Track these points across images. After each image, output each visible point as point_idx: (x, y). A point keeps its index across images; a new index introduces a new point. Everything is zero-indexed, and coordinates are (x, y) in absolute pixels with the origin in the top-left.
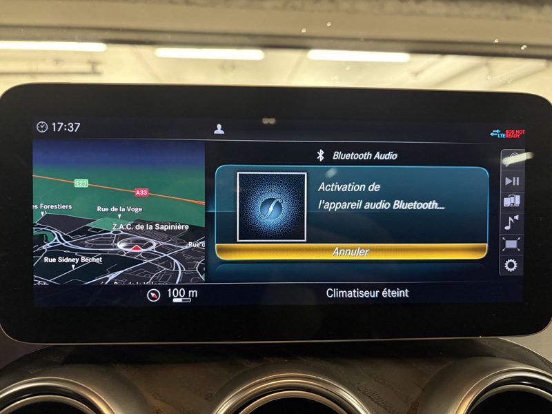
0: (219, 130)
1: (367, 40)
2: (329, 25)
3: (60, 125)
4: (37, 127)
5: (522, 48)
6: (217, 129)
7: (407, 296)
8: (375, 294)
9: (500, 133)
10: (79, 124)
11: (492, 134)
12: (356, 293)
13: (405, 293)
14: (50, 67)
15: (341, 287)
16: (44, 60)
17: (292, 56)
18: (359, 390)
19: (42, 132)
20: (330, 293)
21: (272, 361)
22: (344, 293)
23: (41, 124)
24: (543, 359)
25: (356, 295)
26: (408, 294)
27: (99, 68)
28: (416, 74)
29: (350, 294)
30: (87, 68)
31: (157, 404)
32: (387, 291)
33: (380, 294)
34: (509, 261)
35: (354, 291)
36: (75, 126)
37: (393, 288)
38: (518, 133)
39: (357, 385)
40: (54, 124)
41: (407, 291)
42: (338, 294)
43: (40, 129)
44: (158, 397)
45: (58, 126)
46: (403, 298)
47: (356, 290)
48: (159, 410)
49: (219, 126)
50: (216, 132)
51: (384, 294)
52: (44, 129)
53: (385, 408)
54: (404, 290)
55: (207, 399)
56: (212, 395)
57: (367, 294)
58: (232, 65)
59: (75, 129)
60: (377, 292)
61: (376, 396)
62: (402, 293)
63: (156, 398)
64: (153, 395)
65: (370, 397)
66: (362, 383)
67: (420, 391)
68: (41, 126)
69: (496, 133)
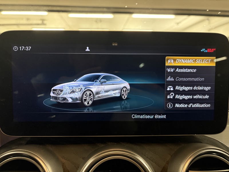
0: (88, 49)
2: (137, 4)
3: (23, 48)
5: (219, 13)
6: (87, 49)
7: (165, 118)
8: (152, 117)
9: (205, 50)
10: (30, 47)
11: (202, 51)
13: (165, 117)
14: (24, 22)
15: (138, 114)
16: (22, 19)
18: (145, 156)
19: (16, 50)
20: (134, 116)
21: (110, 144)
22: (139, 116)
23: (15, 47)
24: (222, 144)
25: (144, 117)
26: (166, 117)
27: (45, 22)
28: (178, 24)
29: (142, 117)
30: (40, 22)
31: (64, 161)
32: (157, 115)
33: (154, 117)
35: (143, 116)
36: (29, 48)
37: (159, 114)
38: (213, 50)
39: (144, 154)
40: (20, 47)
41: (165, 116)
42: (136, 117)
43: (15, 49)
44: (64, 158)
45: (22, 48)
46: (163, 119)
47: (144, 115)
48: (64, 163)
49: (88, 48)
50: (86, 50)
51: (156, 117)
52: (16, 49)
53: (155, 163)
54: (164, 115)
55: (83, 159)
56: (85, 157)
57: (148, 117)
58: (100, 20)
59: (29, 49)
60: (153, 116)
61: (152, 158)
62: (163, 117)
63: (63, 158)
64: (62, 157)
65: (149, 159)
66: (147, 153)
67: (170, 156)
68: (15, 48)
69: (203, 50)
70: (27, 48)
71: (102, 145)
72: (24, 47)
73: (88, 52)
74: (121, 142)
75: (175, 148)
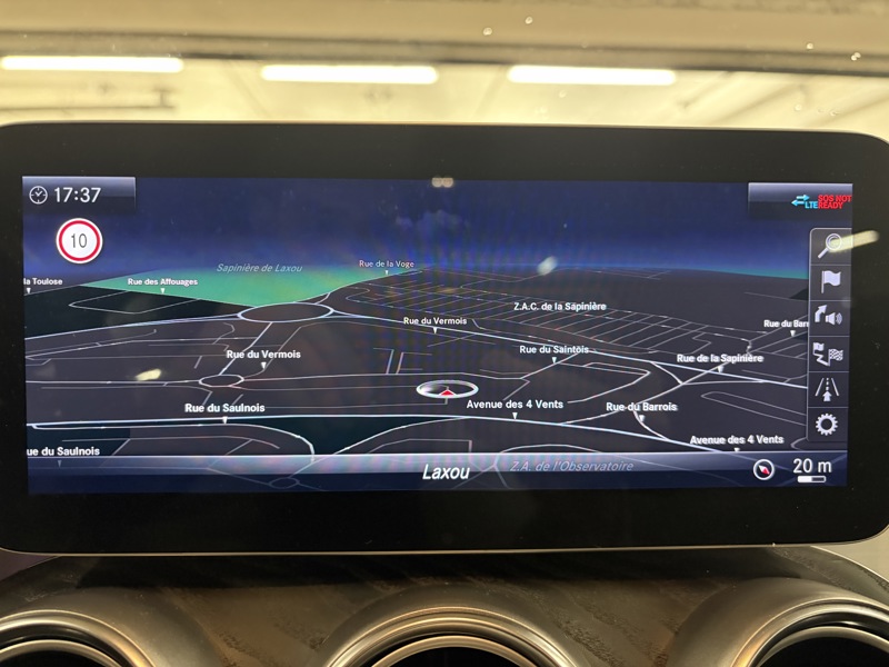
1: (593, 48)
2: (528, 21)
3: (67, 191)
4: (30, 195)
5: (854, 58)
9: (808, 201)
10: (99, 189)
11: (795, 202)
16: (84, 87)
17: (483, 76)
18: (568, 633)
19: (39, 203)
23: (36, 190)
24: (880, 581)
27: (172, 99)
28: (686, 104)
30: (152, 99)
34: (823, 417)
36: (92, 194)
38: (839, 201)
39: (564, 626)
40: (58, 190)
43: (35, 198)
44: (233, 643)
45: (63, 194)
52: (41, 198)
55: (313, 647)
56: (322, 639)
58: (386, 92)
59: (92, 198)
61: (597, 644)
63: (229, 645)
64: (225, 640)
65: (586, 645)
66: (574, 622)
67: (672, 635)
68: (37, 194)
70: (85, 191)
71: (393, 590)
72: (71, 189)
74: (469, 578)
75: (690, 600)
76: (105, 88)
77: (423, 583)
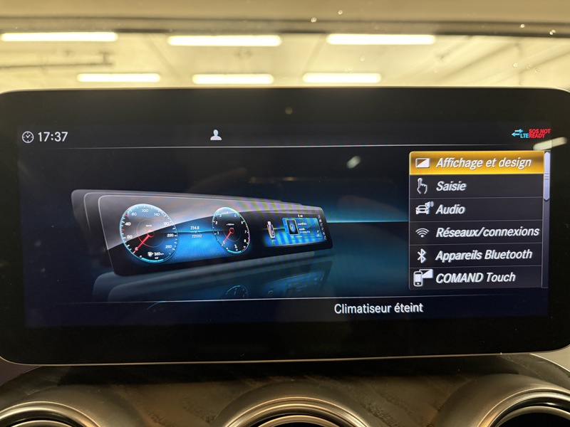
0: (216, 137)
3: (46, 134)
4: (23, 137)
5: (551, 33)
6: (213, 135)
7: (421, 311)
8: (387, 309)
9: (522, 133)
10: (67, 133)
11: (514, 134)
12: (366, 309)
13: (419, 308)
14: (59, 58)
15: (350, 303)
16: (54, 52)
18: (370, 411)
19: (28, 142)
20: (339, 309)
21: (278, 381)
22: (354, 309)
23: (26, 134)
25: (366, 310)
26: (423, 309)
27: (111, 58)
28: (442, 57)
29: (360, 310)
30: (98, 58)
32: (399, 305)
33: (392, 309)
35: (364, 306)
36: (62, 136)
37: (406, 302)
38: (543, 133)
40: (40, 134)
41: (421, 305)
42: (346, 309)
43: (26, 139)
44: (157, 420)
45: (44, 136)
46: (416, 313)
47: (366, 305)
49: (216, 132)
50: (212, 139)
51: (397, 308)
52: (30, 139)
54: (418, 305)
55: (208, 422)
56: (213, 417)
57: (377, 309)
58: (249, 52)
59: (62, 139)
60: (389, 307)
61: (389, 418)
62: (416, 308)
63: (155, 421)
64: (153, 418)
65: (381, 418)
66: (374, 404)
67: (436, 411)
68: (27, 136)
69: (518, 133)
70: (58, 134)
71: (258, 385)
72: (49, 133)
73: (216, 142)
74: (306, 376)
75: (447, 389)
76: (68, 52)
77: (277, 380)
